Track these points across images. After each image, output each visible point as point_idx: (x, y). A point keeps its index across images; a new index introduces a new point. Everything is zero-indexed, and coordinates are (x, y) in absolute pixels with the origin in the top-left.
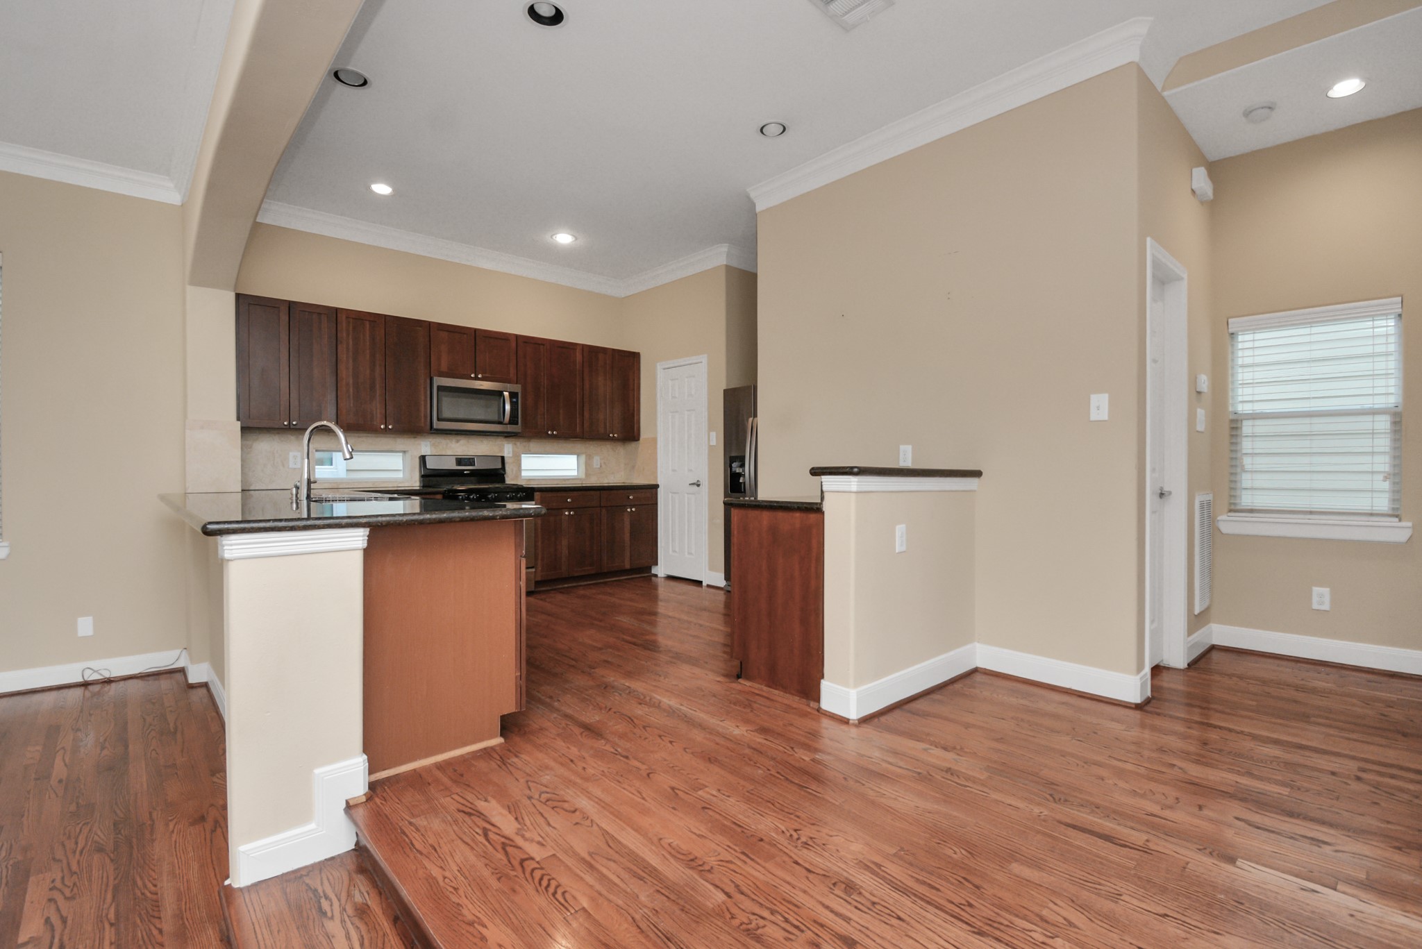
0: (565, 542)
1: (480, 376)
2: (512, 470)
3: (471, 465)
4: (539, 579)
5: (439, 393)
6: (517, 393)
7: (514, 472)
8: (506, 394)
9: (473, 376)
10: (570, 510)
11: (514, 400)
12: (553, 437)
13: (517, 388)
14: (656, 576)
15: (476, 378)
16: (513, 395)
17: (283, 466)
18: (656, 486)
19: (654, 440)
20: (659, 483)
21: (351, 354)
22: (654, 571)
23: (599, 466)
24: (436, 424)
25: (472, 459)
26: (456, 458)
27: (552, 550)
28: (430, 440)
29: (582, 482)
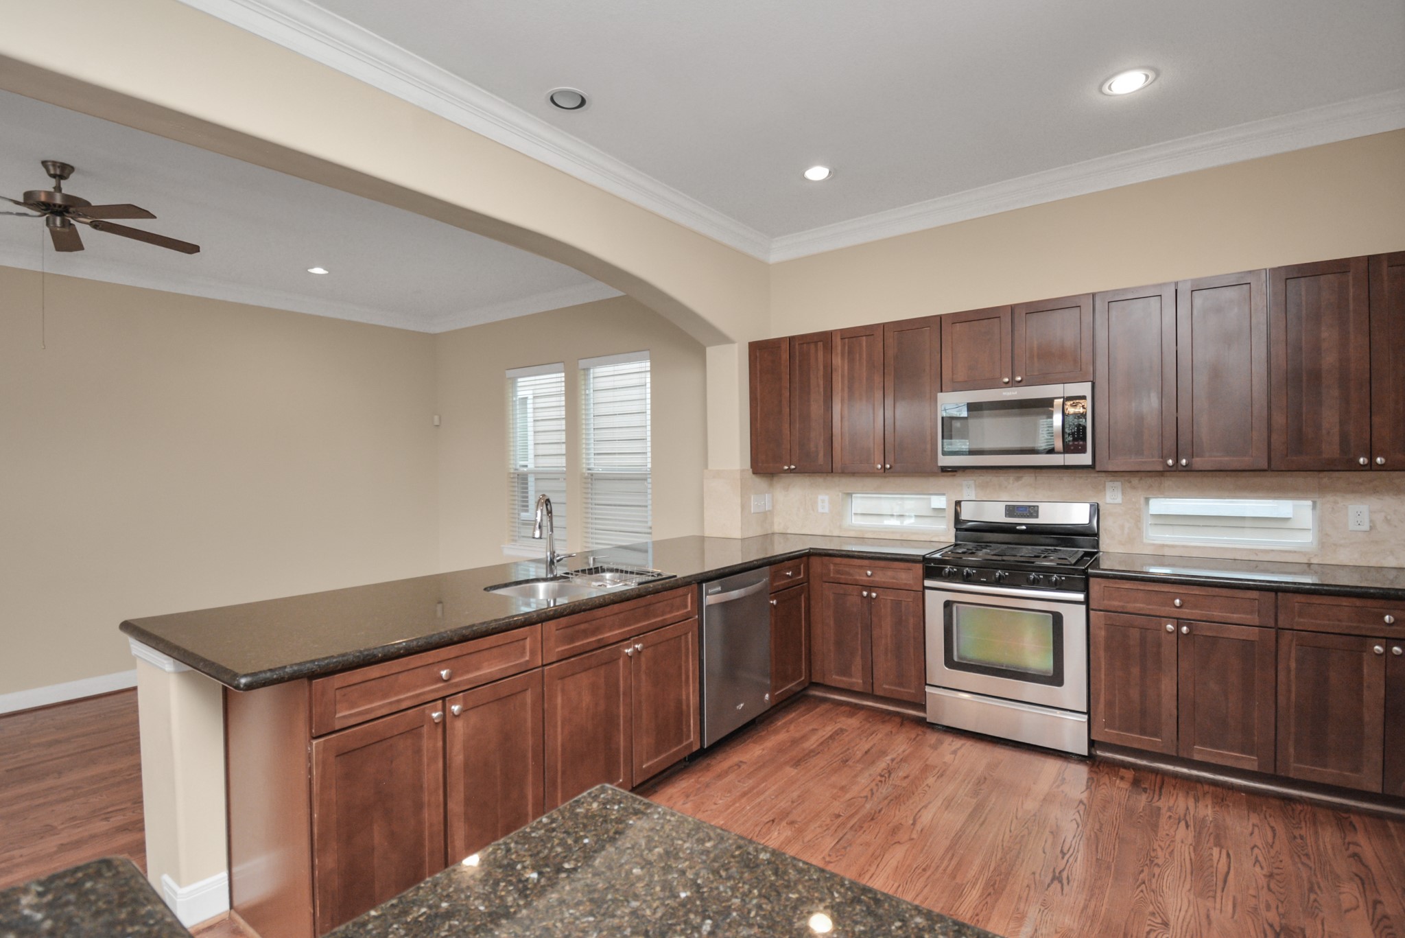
0: (1167, 684)
1: (1018, 379)
2: (1122, 527)
3: (1031, 517)
4: (1099, 738)
6: (1084, 398)
7: (1126, 531)
8: (1059, 402)
9: (1006, 380)
15: (1013, 383)
17: (813, 510)
21: (846, 382)
23: (1366, 527)
24: (941, 460)
25: (1034, 506)
26: (1006, 506)
27: (1135, 694)
28: (974, 478)
29: (1309, 560)
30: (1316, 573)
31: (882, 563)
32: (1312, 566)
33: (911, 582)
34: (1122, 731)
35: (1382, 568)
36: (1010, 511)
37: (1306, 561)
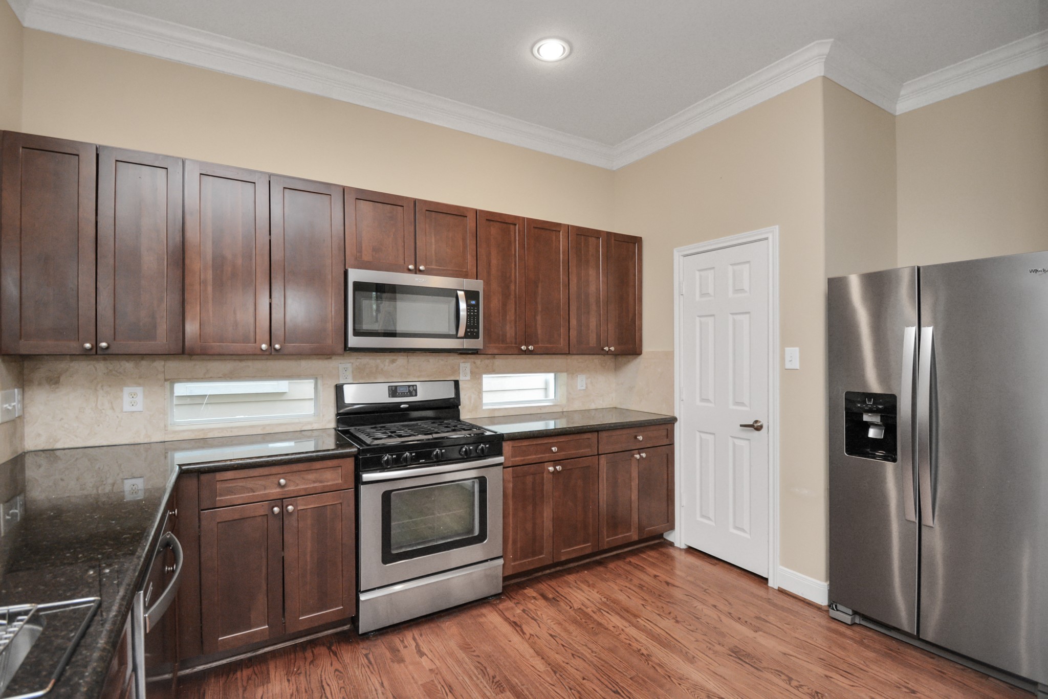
0: (547, 513)
1: (422, 268)
2: (470, 398)
3: (411, 395)
4: (509, 572)
5: (356, 292)
6: (478, 293)
7: (473, 401)
8: (461, 294)
9: (411, 267)
10: (555, 462)
11: (473, 302)
12: (528, 352)
13: (477, 285)
14: (671, 544)
15: (417, 271)
16: (471, 295)
17: (113, 409)
18: (673, 420)
19: (669, 356)
20: (677, 415)
22: (670, 537)
23: (584, 388)
24: (353, 342)
25: (413, 386)
26: (389, 386)
27: (529, 526)
28: (352, 361)
29: (563, 410)
30: (565, 417)
31: (301, 466)
32: (564, 413)
33: (340, 481)
34: (523, 560)
35: (589, 410)
36: (393, 392)
37: (561, 411)
